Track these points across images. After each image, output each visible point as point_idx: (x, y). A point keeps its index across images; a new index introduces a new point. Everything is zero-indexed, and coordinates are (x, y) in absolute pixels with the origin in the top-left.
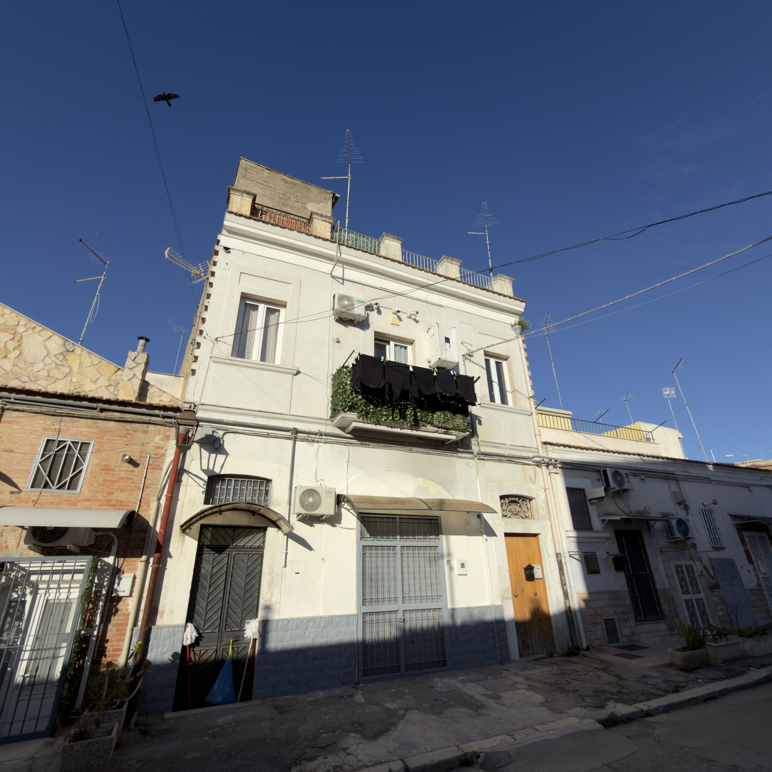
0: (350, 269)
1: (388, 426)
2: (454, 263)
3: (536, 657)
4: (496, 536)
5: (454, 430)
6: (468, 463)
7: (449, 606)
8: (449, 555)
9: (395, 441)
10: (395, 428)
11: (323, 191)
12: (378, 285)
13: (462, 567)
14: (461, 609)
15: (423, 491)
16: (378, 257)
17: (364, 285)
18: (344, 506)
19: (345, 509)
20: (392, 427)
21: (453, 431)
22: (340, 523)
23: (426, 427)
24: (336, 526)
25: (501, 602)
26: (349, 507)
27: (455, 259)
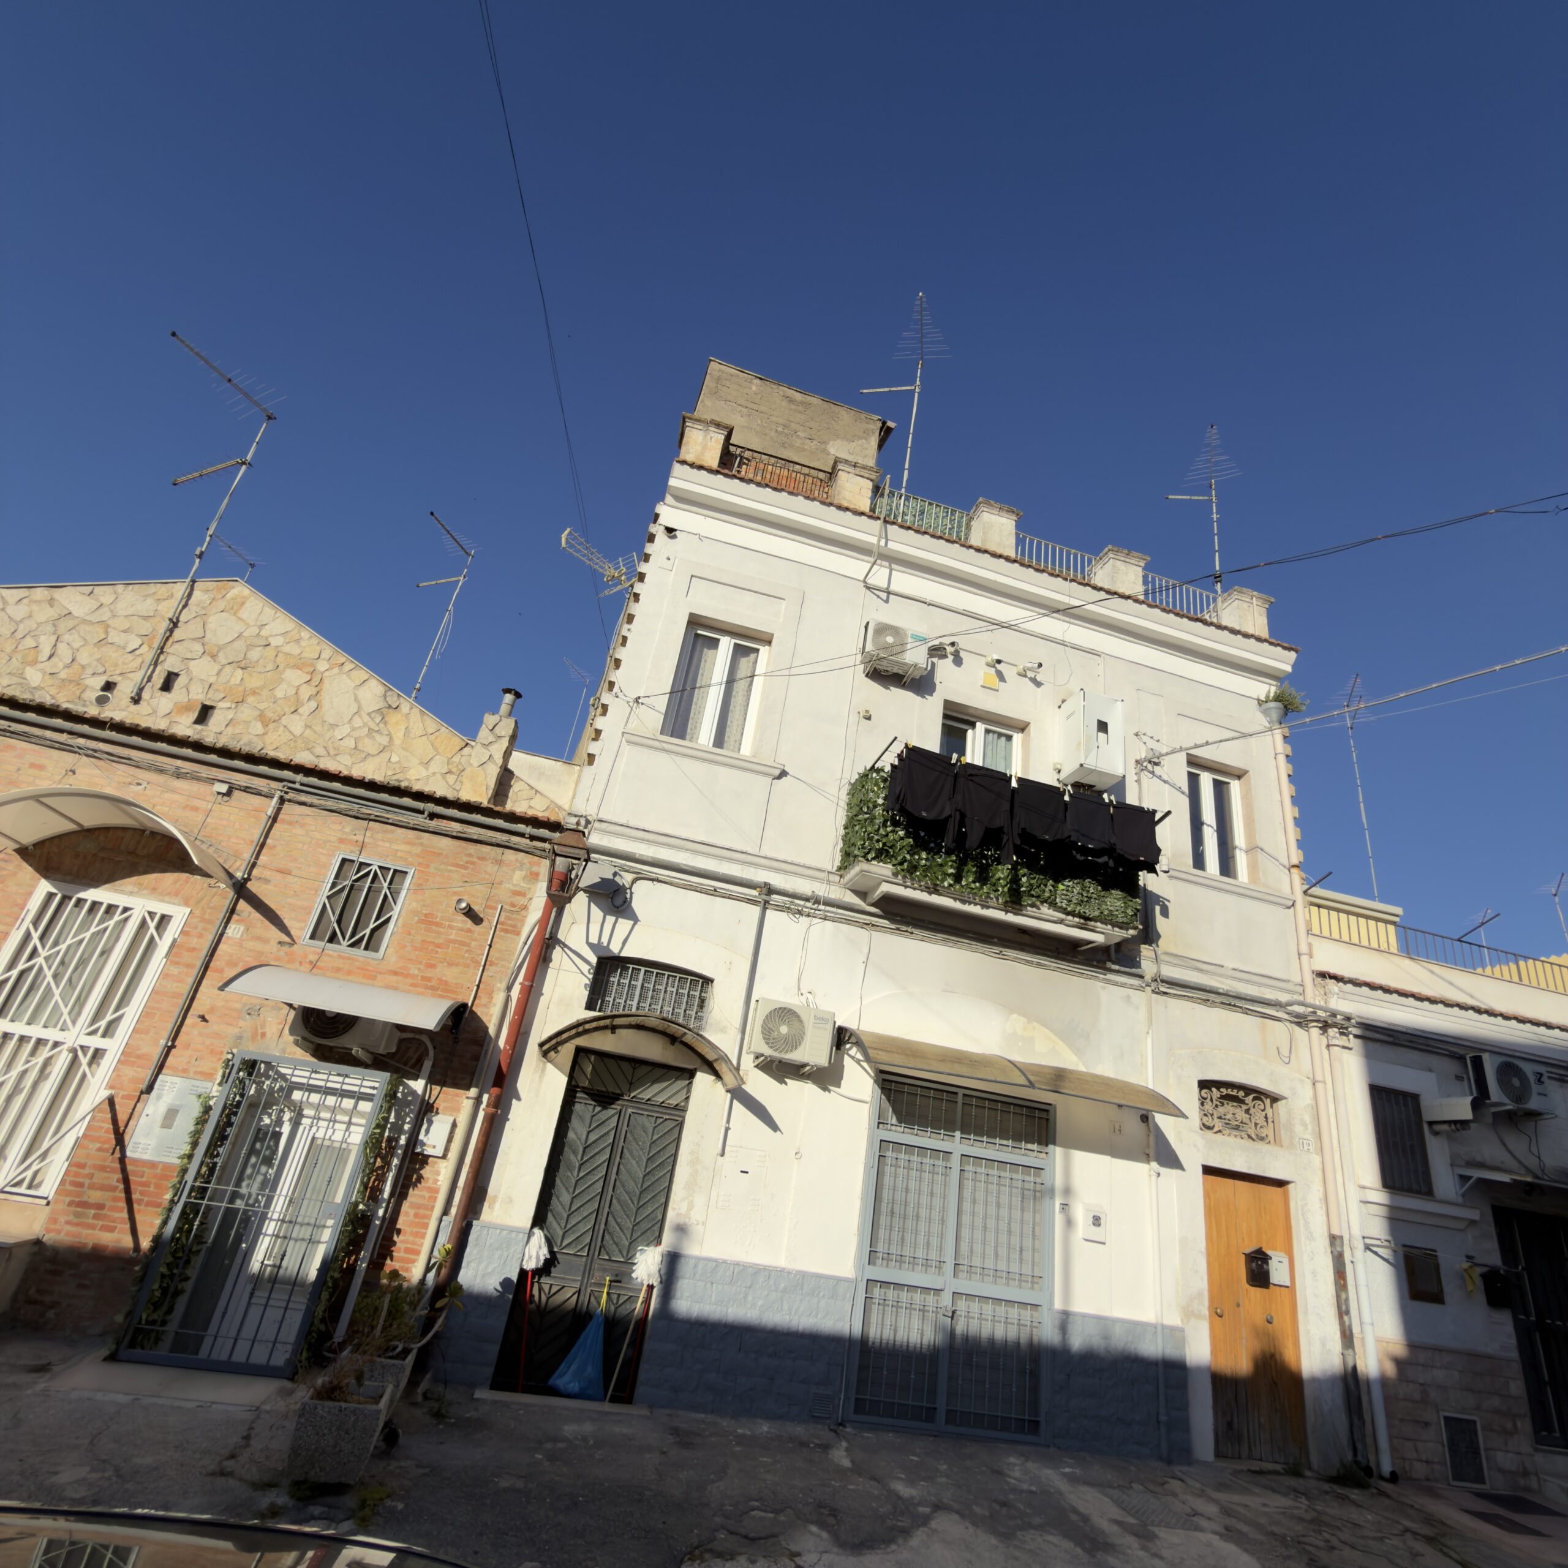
0: (903, 572)
1: (955, 899)
2: (1133, 561)
3: (1256, 1465)
4: (1182, 1168)
5: (1102, 923)
6: (1128, 997)
7: (1058, 1305)
8: (1067, 1191)
9: (969, 932)
10: (970, 903)
11: (863, 416)
12: (960, 606)
13: (1094, 1224)
14: (1084, 1316)
15: (1020, 1044)
16: (965, 549)
17: (930, 604)
18: (850, 1052)
19: (853, 1058)
20: (963, 902)
21: (1099, 924)
22: (839, 1086)
23: (1039, 909)
24: (829, 1091)
25: (1182, 1320)
26: (859, 1056)
27: (1134, 553)
